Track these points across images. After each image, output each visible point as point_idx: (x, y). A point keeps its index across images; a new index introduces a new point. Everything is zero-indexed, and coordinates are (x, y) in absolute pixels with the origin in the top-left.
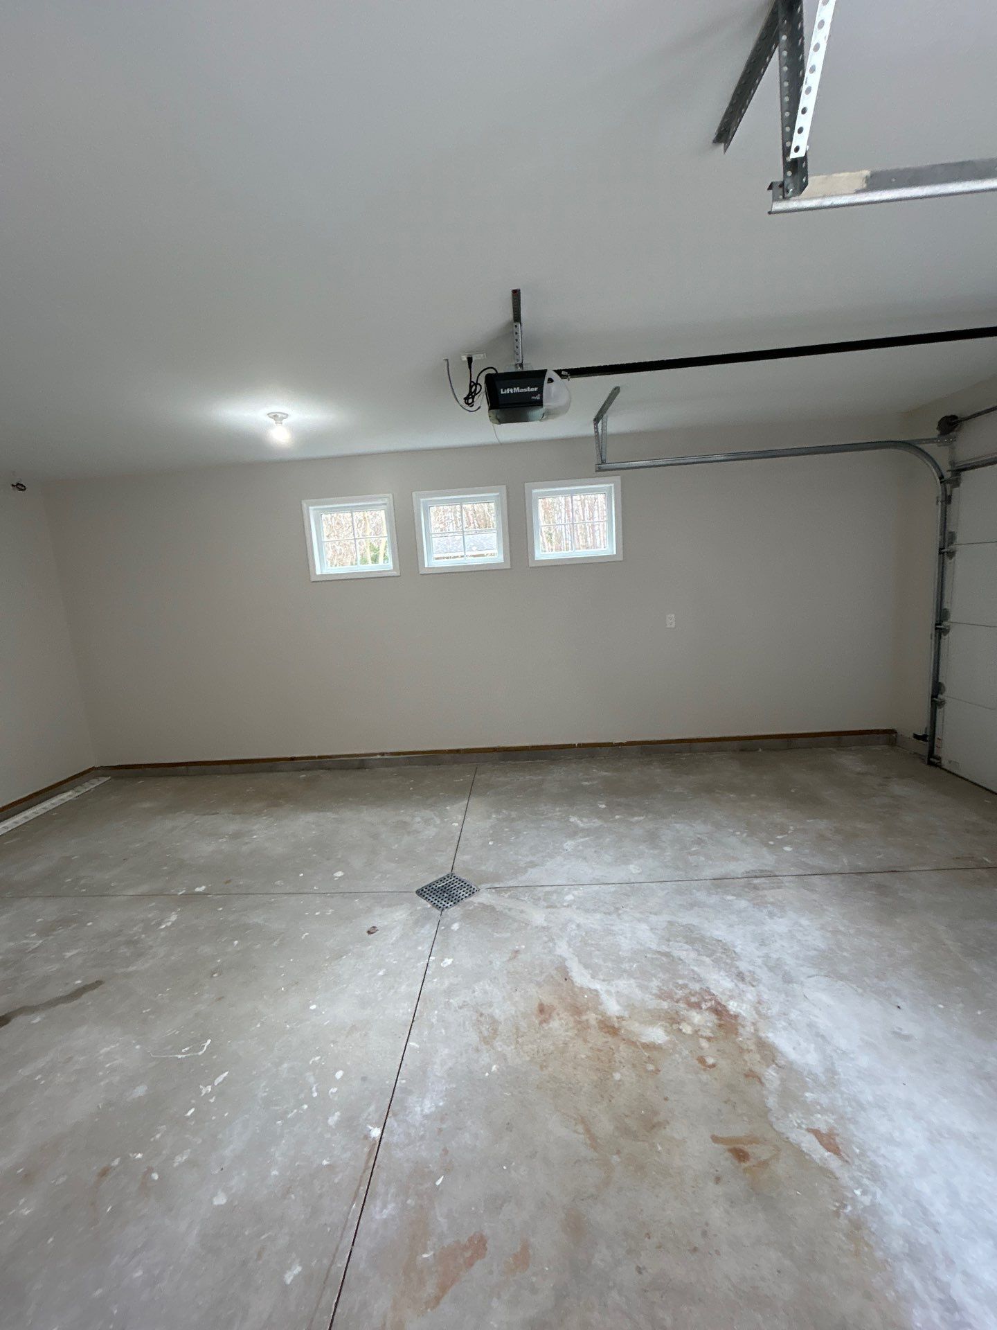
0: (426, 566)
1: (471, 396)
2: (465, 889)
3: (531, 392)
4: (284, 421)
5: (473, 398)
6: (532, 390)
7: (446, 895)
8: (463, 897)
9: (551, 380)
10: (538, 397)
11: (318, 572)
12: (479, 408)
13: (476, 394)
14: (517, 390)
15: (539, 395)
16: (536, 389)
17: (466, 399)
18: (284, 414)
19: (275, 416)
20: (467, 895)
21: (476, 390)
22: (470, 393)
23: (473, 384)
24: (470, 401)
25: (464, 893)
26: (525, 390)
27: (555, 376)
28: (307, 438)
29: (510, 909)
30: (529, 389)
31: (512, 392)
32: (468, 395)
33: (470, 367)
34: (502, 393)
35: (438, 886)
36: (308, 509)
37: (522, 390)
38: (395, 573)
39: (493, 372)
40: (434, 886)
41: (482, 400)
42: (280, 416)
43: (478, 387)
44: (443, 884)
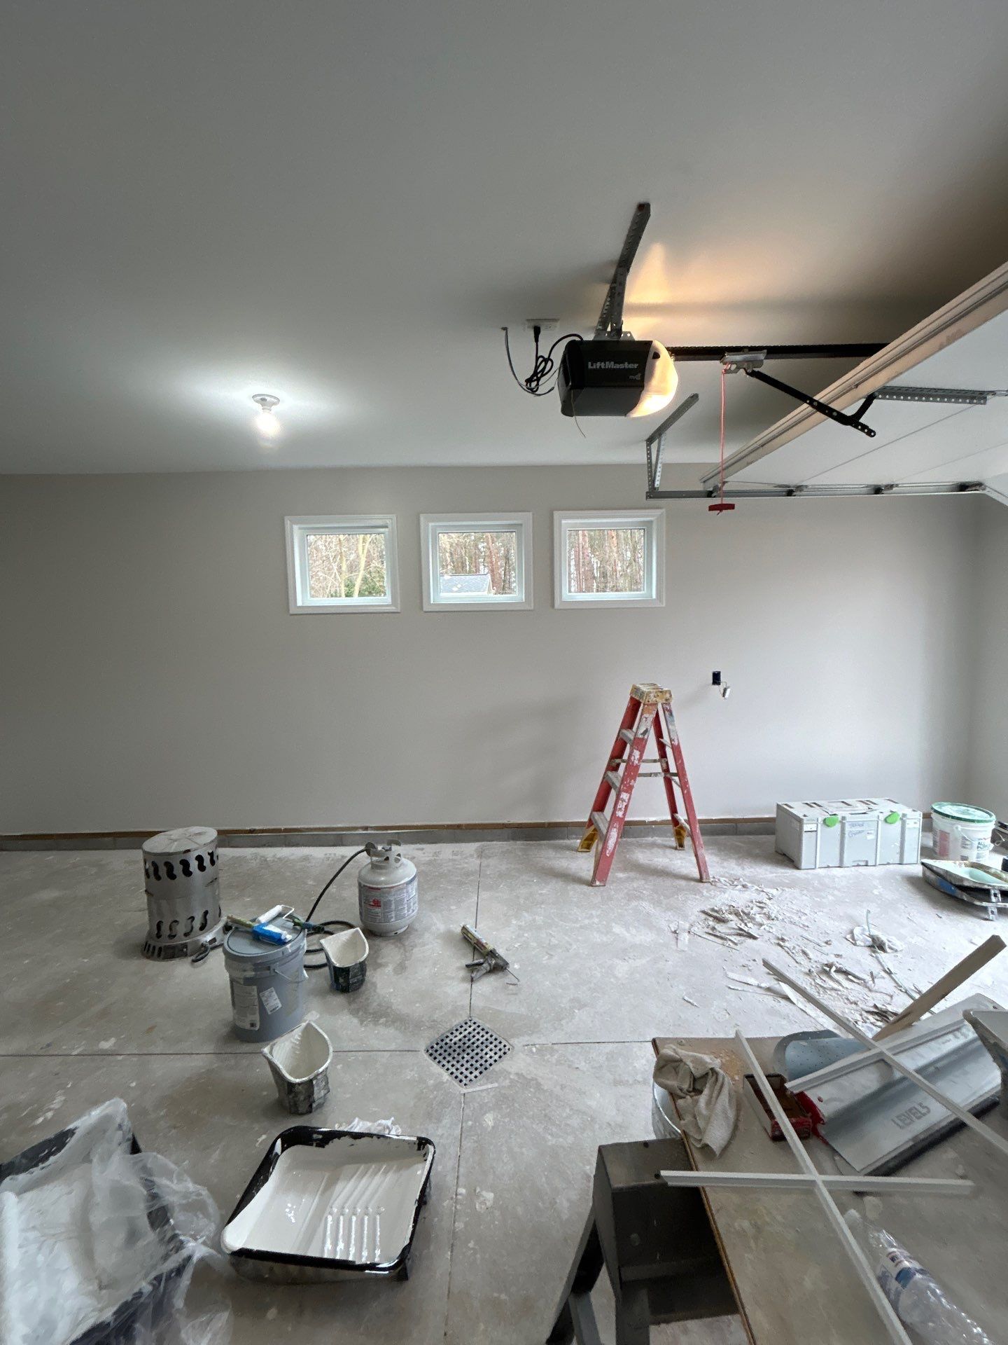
0: (432, 602)
1: (536, 376)
2: (492, 1046)
3: (629, 369)
4: (274, 408)
5: (538, 380)
6: (631, 366)
7: (467, 1057)
8: (491, 1061)
9: (657, 357)
10: (638, 377)
11: (299, 603)
12: (551, 390)
13: (543, 375)
15: (639, 375)
17: (529, 381)
18: (275, 398)
19: (263, 400)
20: (496, 1057)
21: (544, 368)
22: (535, 373)
23: (543, 361)
24: (534, 384)
25: (492, 1054)
26: (622, 366)
27: (663, 350)
28: (299, 439)
29: (563, 1087)
30: (626, 365)
31: (603, 367)
32: (533, 376)
33: (537, 340)
34: (590, 367)
35: (455, 1040)
36: (292, 529)
37: (618, 366)
38: (393, 609)
39: (578, 340)
40: (448, 1040)
41: (552, 380)
42: (269, 400)
43: (549, 364)
44: (460, 1037)
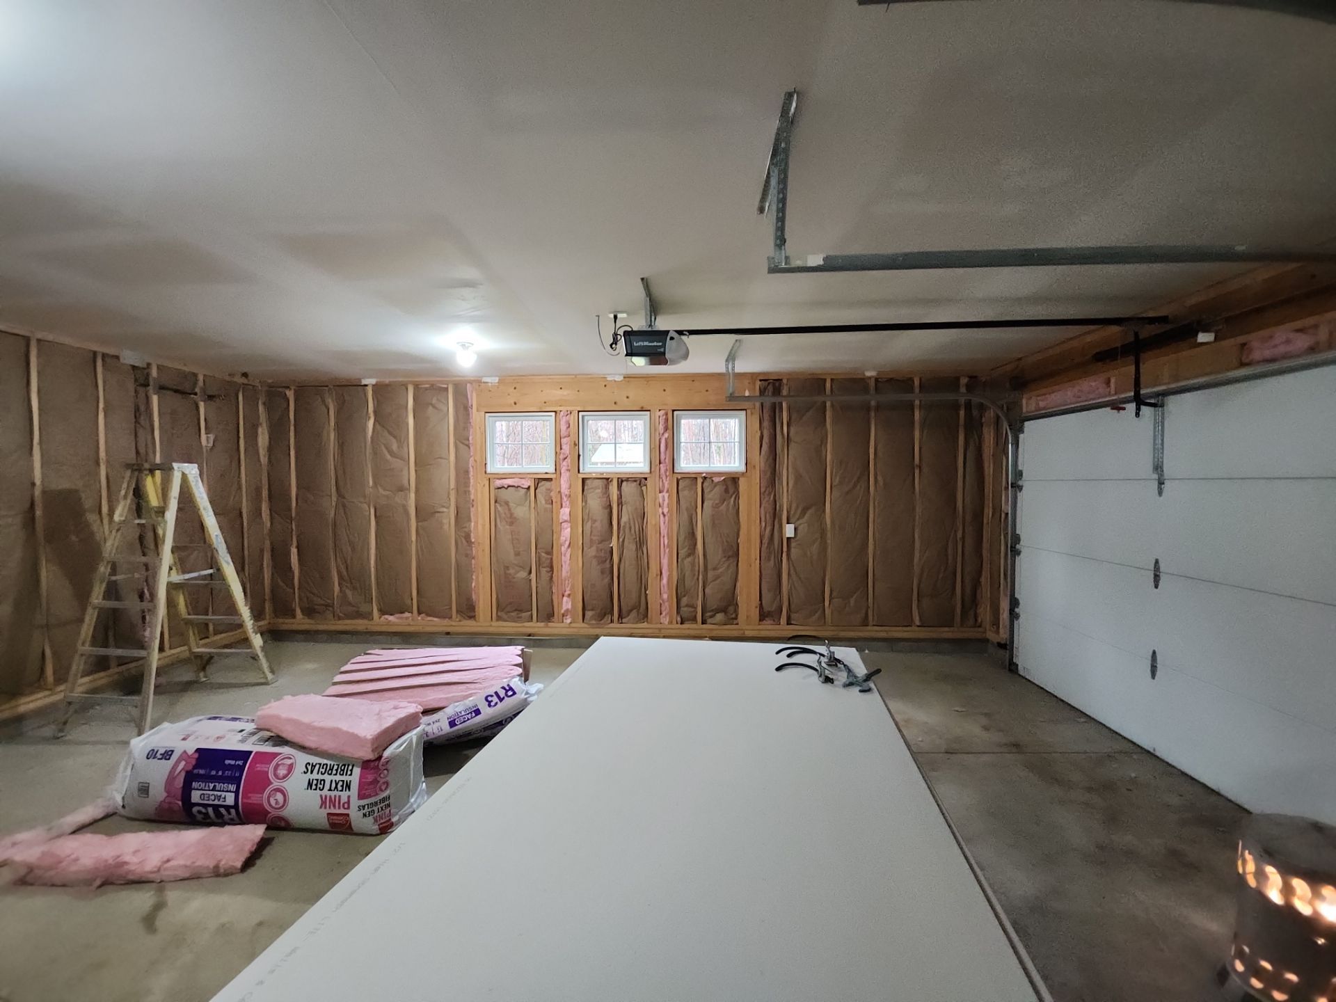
3: (657, 346)
4: (469, 348)
5: (616, 344)
6: (658, 344)
9: (672, 338)
10: (662, 350)
12: (619, 353)
13: (618, 342)
14: (646, 343)
16: (660, 344)
17: (612, 344)
19: (463, 344)
21: (618, 339)
22: (615, 340)
23: (615, 335)
24: (614, 346)
26: (653, 344)
27: (675, 335)
28: (490, 362)
30: (655, 344)
31: (642, 345)
32: (613, 342)
33: (615, 322)
34: (636, 343)
37: (650, 344)
39: (630, 329)
42: (467, 345)
43: (620, 337)
